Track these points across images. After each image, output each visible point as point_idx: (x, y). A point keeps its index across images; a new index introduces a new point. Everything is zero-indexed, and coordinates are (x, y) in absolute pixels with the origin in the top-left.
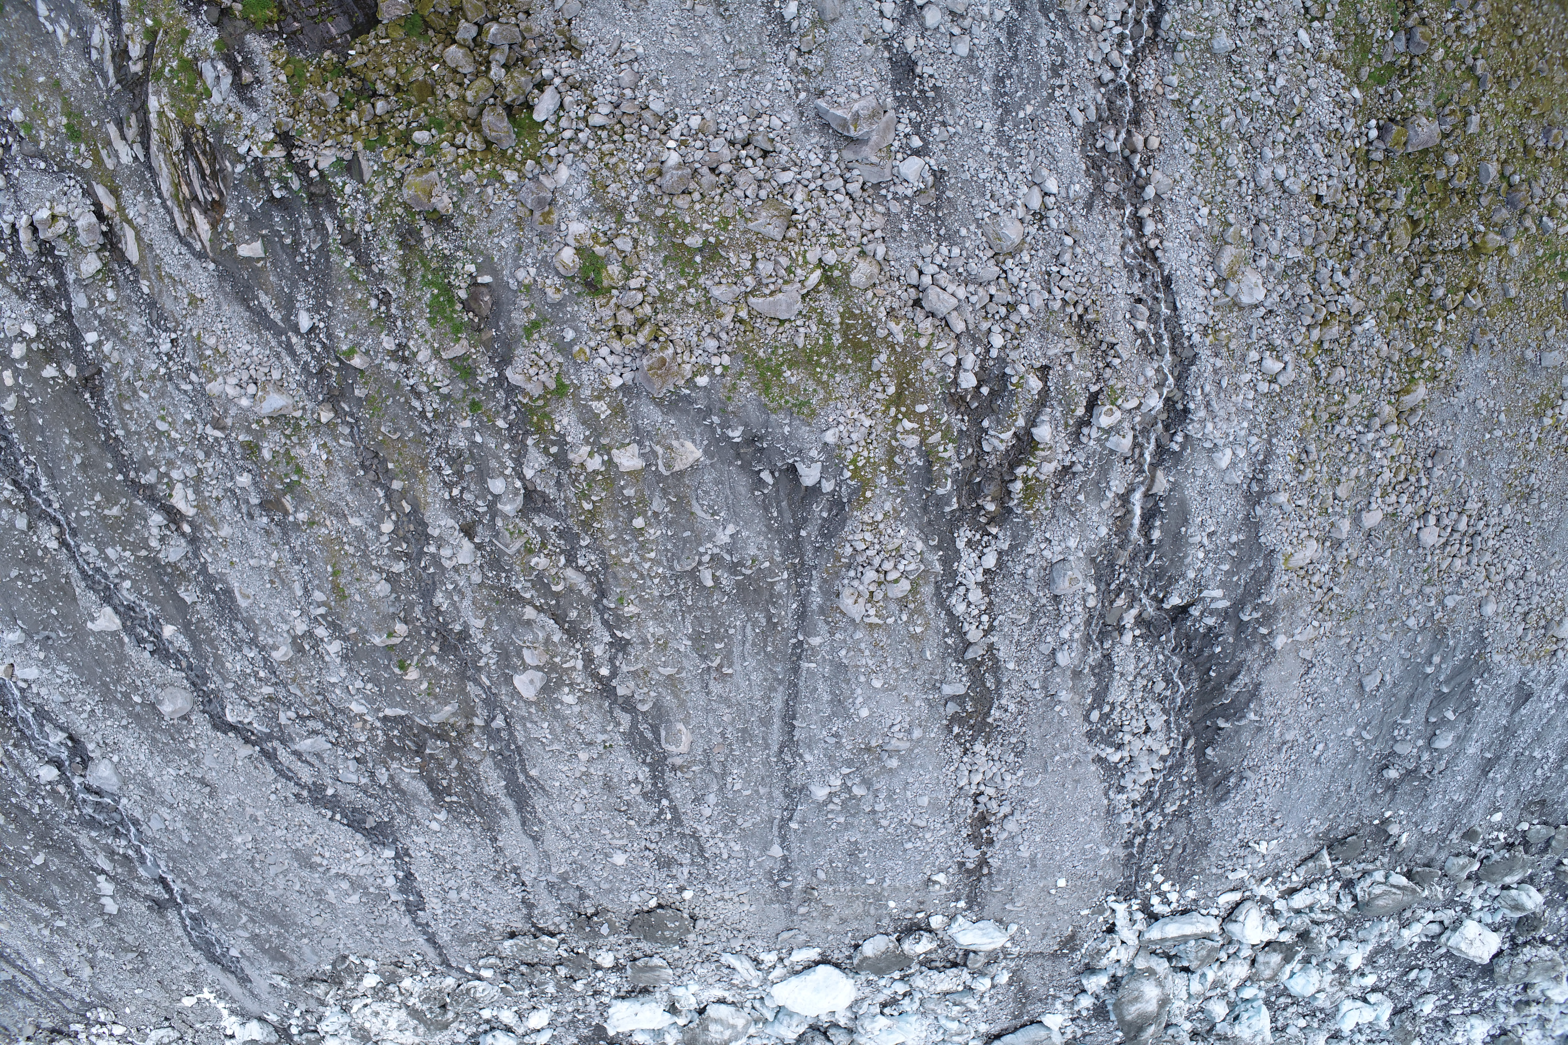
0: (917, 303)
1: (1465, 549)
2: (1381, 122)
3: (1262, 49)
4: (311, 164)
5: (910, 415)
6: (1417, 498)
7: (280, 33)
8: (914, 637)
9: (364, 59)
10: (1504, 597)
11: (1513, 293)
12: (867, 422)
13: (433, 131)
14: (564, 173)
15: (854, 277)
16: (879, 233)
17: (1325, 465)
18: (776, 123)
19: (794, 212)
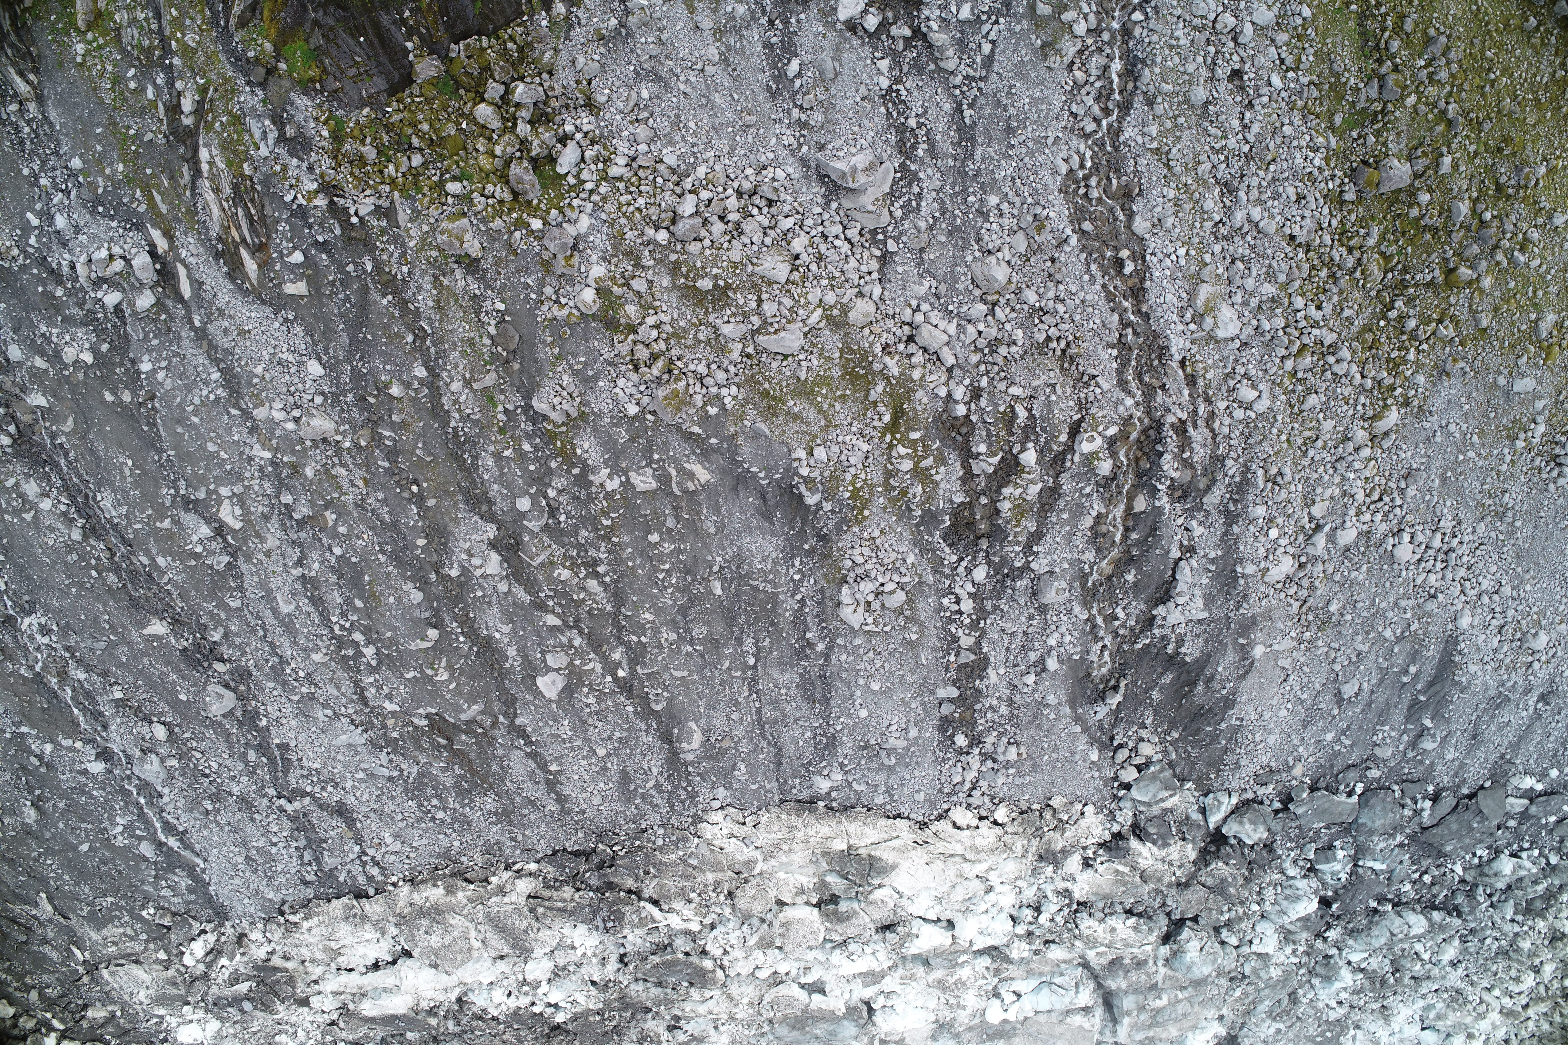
0: (911, 339)
1: (1439, 565)
2: (1355, 165)
3: (1239, 99)
4: (352, 212)
5: (905, 441)
6: (1391, 516)
7: (322, 92)
8: (910, 643)
9: (401, 116)
10: (1479, 611)
11: (1484, 323)
12: (865, 447)
13: (465, 183)
14: (585, 222)
15: (852, 316)
16: (875, 275)
17: (1300, 486)
18: (780, 174)
19: (797, 257)
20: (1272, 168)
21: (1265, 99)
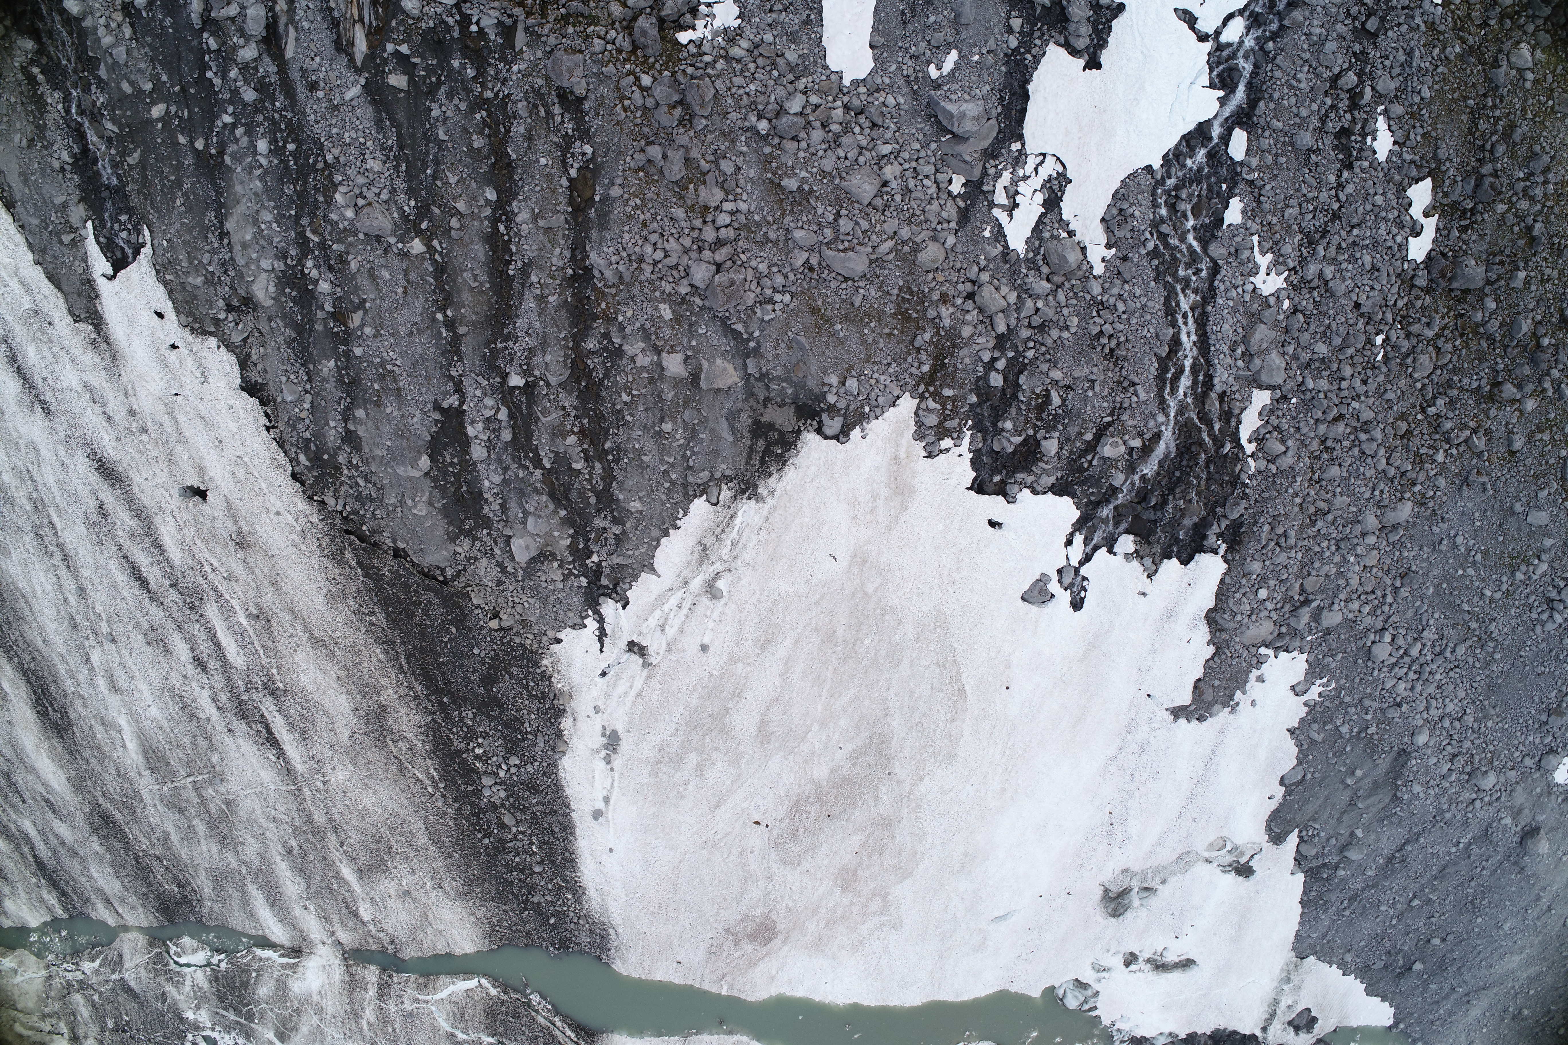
0: (970, 296)
1: (1412, 676)
2: (1433, 253)
4: (474, 20)
5: (937, 396)
6: (1379, 612)
10: (1438, 733)
11: (1516, 446)
15: (922, 257)
16: (953, 225)
17: (1300, 555)
18: (891, 101)
19: (885, 184)
20: (1355, 232)
21: (1366, 164)
